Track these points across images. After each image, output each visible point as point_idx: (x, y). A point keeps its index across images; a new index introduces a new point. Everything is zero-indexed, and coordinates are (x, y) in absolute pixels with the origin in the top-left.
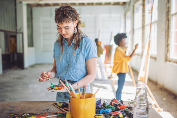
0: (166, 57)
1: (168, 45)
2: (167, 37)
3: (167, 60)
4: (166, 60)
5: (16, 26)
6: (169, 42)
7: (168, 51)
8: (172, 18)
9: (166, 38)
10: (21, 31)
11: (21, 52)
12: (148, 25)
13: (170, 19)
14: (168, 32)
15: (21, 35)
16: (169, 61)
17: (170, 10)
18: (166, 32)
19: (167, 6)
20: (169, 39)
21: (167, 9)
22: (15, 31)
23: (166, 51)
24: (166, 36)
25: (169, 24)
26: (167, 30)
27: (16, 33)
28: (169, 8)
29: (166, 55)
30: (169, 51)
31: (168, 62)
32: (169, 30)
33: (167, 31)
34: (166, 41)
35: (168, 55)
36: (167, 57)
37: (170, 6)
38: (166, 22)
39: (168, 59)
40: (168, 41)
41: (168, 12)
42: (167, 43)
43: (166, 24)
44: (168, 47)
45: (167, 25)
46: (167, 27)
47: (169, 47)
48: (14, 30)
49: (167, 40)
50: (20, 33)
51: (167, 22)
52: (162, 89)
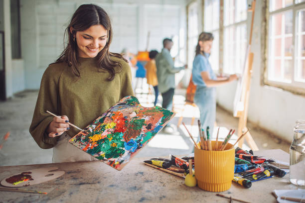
0: (262, 78)
1: (264, 60)
3: (263, 83)
6: (266, 55)
7: (265, 69)
8: (271, 18)
9: (262, 48)
12: (230, 26)
13: (267, 18)
14: (265, 39)
16: (267, 85)
17: (268, 5)
18: (261, 39)
20: (266, 50)
21: (264, 4)
23: (263, 69)
24: (262, 45)
25: (267, 27)
26: (263, 36)
28: (266, 2)
29: (262, 76)
30: (267, 69)
31: (266, 87)
32: (267, 37)
34: (261, 53)
35: (265, 75)
36: (264, 79)
38: (262, 23)
39: (265, 81)
40: (265, 53)
41: (265, 8)
42: (263, 56)
43: (261, 27)
44: (265, 64)
45: (263, 28)
46: (263, 32)
47: (266, 62)
49: (263, 51)
51: (264, 24)
52: (257, 129)
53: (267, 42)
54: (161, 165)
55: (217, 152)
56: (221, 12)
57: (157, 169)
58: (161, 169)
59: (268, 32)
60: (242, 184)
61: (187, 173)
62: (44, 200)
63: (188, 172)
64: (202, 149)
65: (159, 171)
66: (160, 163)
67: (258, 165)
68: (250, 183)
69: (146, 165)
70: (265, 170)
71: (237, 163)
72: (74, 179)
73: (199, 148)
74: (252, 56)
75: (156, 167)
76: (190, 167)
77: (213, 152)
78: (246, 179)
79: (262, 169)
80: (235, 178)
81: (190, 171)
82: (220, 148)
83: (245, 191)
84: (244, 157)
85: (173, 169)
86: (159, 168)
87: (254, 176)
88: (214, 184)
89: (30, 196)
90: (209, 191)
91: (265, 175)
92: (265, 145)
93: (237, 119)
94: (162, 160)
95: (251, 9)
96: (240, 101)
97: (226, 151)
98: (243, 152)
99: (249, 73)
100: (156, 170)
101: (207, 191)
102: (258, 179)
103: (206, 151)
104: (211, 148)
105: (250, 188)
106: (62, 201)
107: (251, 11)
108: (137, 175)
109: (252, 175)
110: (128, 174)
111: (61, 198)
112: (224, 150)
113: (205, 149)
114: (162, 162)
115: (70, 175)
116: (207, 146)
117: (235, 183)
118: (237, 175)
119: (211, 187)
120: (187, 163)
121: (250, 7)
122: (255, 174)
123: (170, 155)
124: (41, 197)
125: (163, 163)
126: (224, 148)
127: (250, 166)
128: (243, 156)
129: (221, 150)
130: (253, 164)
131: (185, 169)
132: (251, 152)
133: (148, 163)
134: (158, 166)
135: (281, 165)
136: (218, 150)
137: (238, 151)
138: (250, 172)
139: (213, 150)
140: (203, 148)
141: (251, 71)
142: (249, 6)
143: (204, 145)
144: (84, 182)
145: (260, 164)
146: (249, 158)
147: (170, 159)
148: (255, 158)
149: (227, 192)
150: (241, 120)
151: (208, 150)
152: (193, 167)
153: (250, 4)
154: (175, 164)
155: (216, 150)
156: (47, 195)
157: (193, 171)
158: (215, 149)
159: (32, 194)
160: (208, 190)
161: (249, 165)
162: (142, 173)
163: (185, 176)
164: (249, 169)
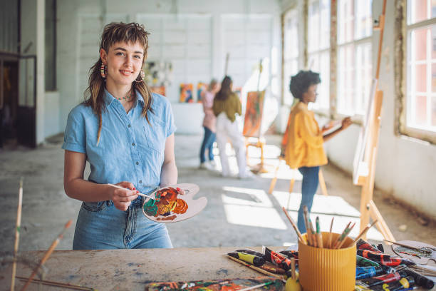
0: (397, 123)
1: (400, 97)
2: (398, 77)
3: (399, 131)
4: (398, 131)
5: (19, 40)
6: (403, 89)
7: (401, 110)
8: (411, 35)
9: (395, 80)
10: (29, 53)
11: (31, 104)
12: (346, 44)
13: (404, 35)
14: (401, 66)
15: (31, 61)
16: (406, 135)
17: (404, 14)
18: (395, 66)
19: (398, 7)
20: (403, 82)
21: (398, 13)
22: (16, 52)
23: (398, 110)
24: (396, 74)
25: (404, 48)
26: (398, 60)
27: (19, 57)
28: (401, 10)
29: (398, 120)
30: (404, 111)
31: (404, 137)
32: (404, 62)
33: (398, 62)
34: (396, 87)
35: (402, 120)
36: (400, 124)
37: (403, 5)
38: (395, 41)
39: (402, 128)
40: (400, 86)
41: (400, 19)
42: (398, 91)
43: (395, 47)
44: (401, 102)
45: (398, 49)
46: (397, 54)
47: (403, 100)
48: (13, 51)
49: (398, 84)
50: (28, 57)
51: (399, 42)
52: (390, 202)
53: (404, 69)
54: (251, 261)
55: (331, 251)
56: (334, 23)
57: (246, 266)
58: (252, 266)
59: (404, 54)
61: (288, 277)
63: (289, 275)
64: (309, 244)
65: (249, 270)
66: (251, 258)
67: (392, 269)
69: (230, 258)
70: (401, 278)
71: (360, 263)
72: (138, 274)
73: (306, 243)
74: (380, 97)
75: (245, 263)
76: (293, 266)
77: (326, 250)
79: (397, 277)
80: (356, 287)
81: (293, 275)
82: (335, 245)
84: (370, 256)
85: (268, 268)
86: (248, 265)
87: (385, 286)
91: (401, 285)
92: (403, 227)
93: (360, 187)
94: (253, 253)
95: (378, 27)
96: (363, 160)
97: (344, 250)
98: (369, 248)
99: (377, 121)
100: (244, 268)
103: (315, 249)
104: (321, 245)
107: (379, 29)
108: (219, 274)
109: (382, 284)
110: (207, 272)
112: (342, 248)
113: (313, 246)
114: (253, 256)
115: (132, 268)
116: (317, 241)
118: (360, 282)
120: (288, 261)
121: (377, 24)
122: (387, 283)
123: (264, 247)
125: (255, 258)
127: (379, 271)
128: (369, 253)
129: (337, 248)
130: (382, 266)
131: (285, 270)
132: (380, 247)
133: (233, 256)
134: (247, 262)
135: (426, 271)
136: (332, 248)
137: (361, 245)
138: (379, 280)
140: (311, 243)
141: (379, 118)
142: (376, 22)
143: (313, 240)
144: (150, 280)
145: (394, 266)
146: (378, 258)
147: (263, 252)
148: (387, 258)
150: (364, 189)
151: (317, 247)
152: (297, 267)
153: (377, 20)
154: (270, 261)
155: (329, 248)
157: (297, 273)
158: (326, 246)
161: (377, 269)
162: (226, 271)
163: (286, 279)
164: (378, 274)
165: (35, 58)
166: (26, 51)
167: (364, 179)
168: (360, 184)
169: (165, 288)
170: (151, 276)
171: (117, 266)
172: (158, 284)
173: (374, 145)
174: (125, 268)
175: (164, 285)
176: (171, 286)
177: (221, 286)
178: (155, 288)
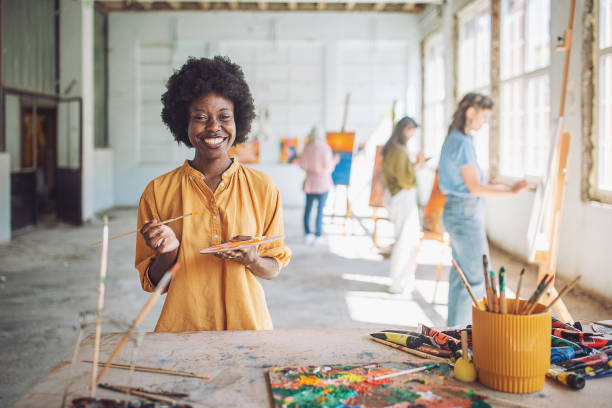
0: (585, 185)
1: (590, 148)
2: (586, 122)
3: (588, 195)
4: (586, 196)
5: (57, 76)
6: (593, 138)
7: (590, 167)
8: (604, 62)
10: (72, 94)
12: (513, 79)
13: (595, 64)
14: (591, 105)
15: (75, 105)
16: (598, 201)
17: (595, 35)
18: (583, 106)
19: (587, 24)
20: (594, 129)
21: (586, 32)
22: (52, 92)
23: (586, 166)
24: (583, 118)
25: (595, 81)
27: (57, 99)
28: (591, 28)
29: (586, 181)
30: (594, 168)
31: (595, 204)
32: (595, 101)
33: (586, 100)
34: (583, 135)
35: (592, 181)
36: (589, 186)
37: (594, 21)
38: (583, 72)
39: (592, 191)
40: (590, 134)
41: (590, 41)
42: (586, 139)
43: (583, 80)
44: (590, 155)
45: (586, 83)
46: (585, 90)
47: (594, 152)
48: (50, 91)
49: (586, 131)
50: (69, 100)
51: (588, 73)
53: (595, 110)
54: (404, 342)
55: (519, 316)
56: (495, 51)
57: (397, 349)
58: (405, 348)
59: (596, 89)
60: (565, 382)
61: (457, 358)
62: (208, 389)
63: (458, 356)
64: (488, 310)
65: (402, 353)
66: (403, 339)
67: (595, 350)
68: (582, 382)
69: (374, 340)
70: (609, 360)
71: (554, 343)
72: (251, 357)
73: (482, 308)
74: (566, 140)
75: (394, 345)
76: (464, 346)
77: (511, 316)
78: (573, 373)
79: (604, 358)
80: (550, 371)
81: (463, 355)
82: (524, 309)
83: (573, 395)
84: (564, 335)
85: (428, 349)
86: (400, 347)
87: (588, 369)
88: (513, 377)
89: (184, 381)
90: (503, 391)
91: (610, 368)
94: (405, 333)
95: (563, 46)
96: (542, 231)
97: (535, 316)
98: (563, 326)
99: (561, 175)
100: (395, 351)
101: (498, 390)
102: (598, 376)
103: (497, 315)
104: (505, 310)
105: (583, 391)
106: (239, 391)
107: (563, 49)
108: (362, 358)
109: (583, 367)
110: (344, 355)
111: (236, 386)
112: (533, 313)
113: (494, 312)
114: (407, 336)
115: (243, 351)
116: (499, 305)
117: (552, 380)
118: (555, 366)
119: (506, 384)
121: (561, 42)
122: (591, 366)
123: (420, 325)
124: (203, 384)
125: (409, 339)
126: (532, 309)
127: (579, 352)
128: (562, 332)
129: (527, 314)
130: (583, 347)
131: (452, 350)
132: (578, 325)
133: (378, 338)
134: (397, 344)
136: (520, 313)
138: (580, 362)
139: (510, 312)
140: (491, 308)
141: (565, 171)
142: (560, 39)
143: (494, 303)
144: (269, 364)
145: (598, 348)
146: (576, 337)
147: (419, 330)
148: (587, 337)
149: (537, 394)
151: (500, 312)
153: (562, 36)
155: (515, 313)
156: (213, 381)
158: (512, 311)
159: (187, 379)
160: (500, 388)
161: (576, 349)
162: (370, 355)
163: (454, 362)
164: (577, 356)
165: (80, 100)
166: (68, 91)
167: (543, 255)
168: (537, 261)
169: (291, 372)
170: (270, 360)
171: (222, 349)
172: (282, 368)
173: (558, 207)
174: (232, 351)
175: (290, 369)
176: (299, 369)
177: (367, 370)
178: (277, 372)
